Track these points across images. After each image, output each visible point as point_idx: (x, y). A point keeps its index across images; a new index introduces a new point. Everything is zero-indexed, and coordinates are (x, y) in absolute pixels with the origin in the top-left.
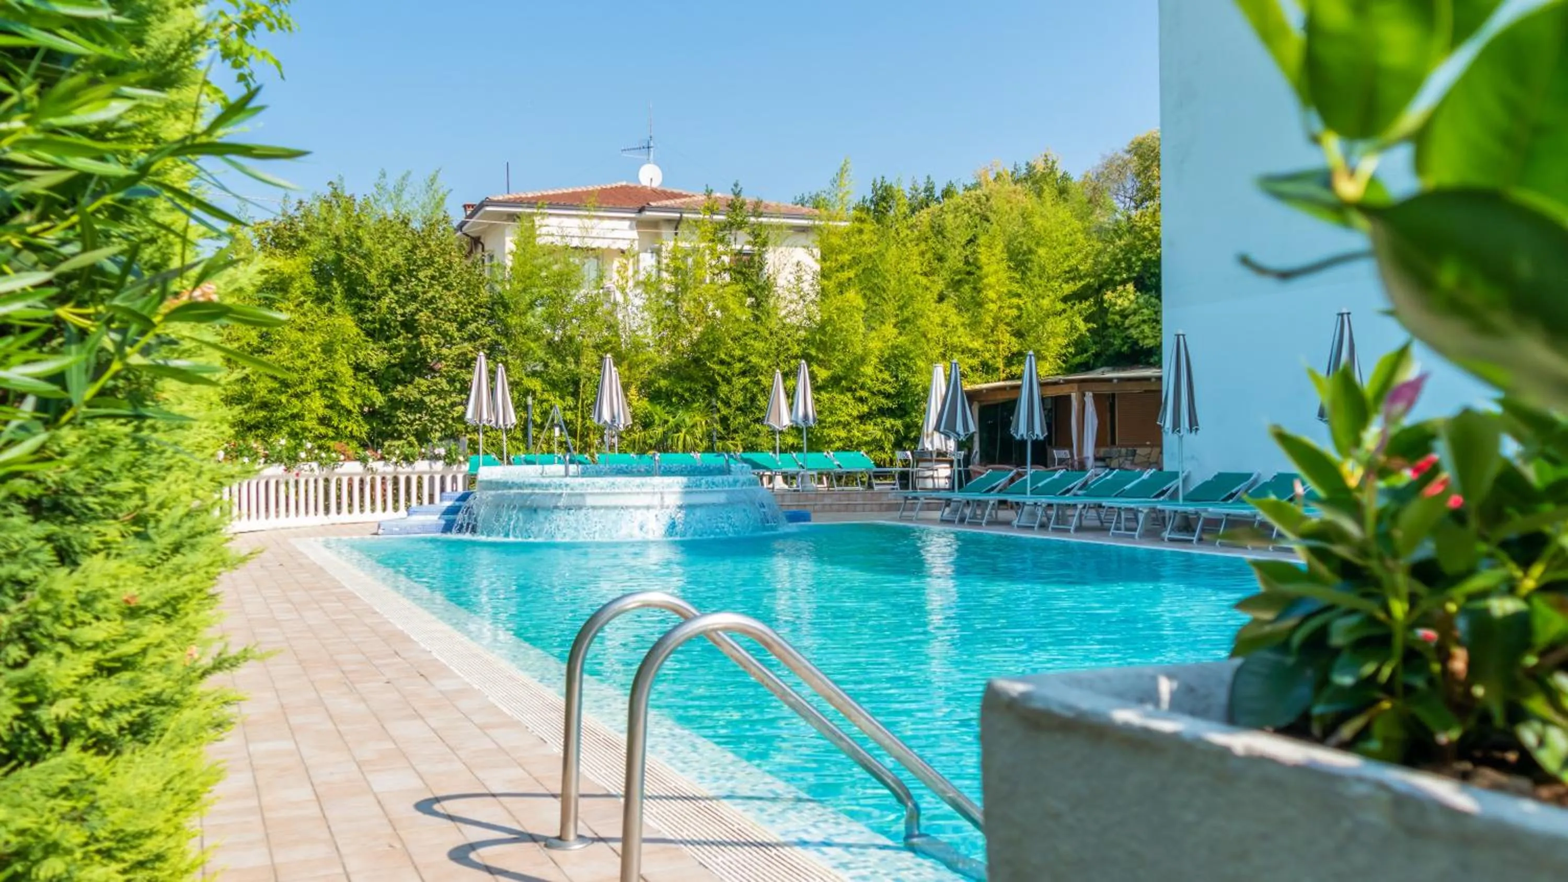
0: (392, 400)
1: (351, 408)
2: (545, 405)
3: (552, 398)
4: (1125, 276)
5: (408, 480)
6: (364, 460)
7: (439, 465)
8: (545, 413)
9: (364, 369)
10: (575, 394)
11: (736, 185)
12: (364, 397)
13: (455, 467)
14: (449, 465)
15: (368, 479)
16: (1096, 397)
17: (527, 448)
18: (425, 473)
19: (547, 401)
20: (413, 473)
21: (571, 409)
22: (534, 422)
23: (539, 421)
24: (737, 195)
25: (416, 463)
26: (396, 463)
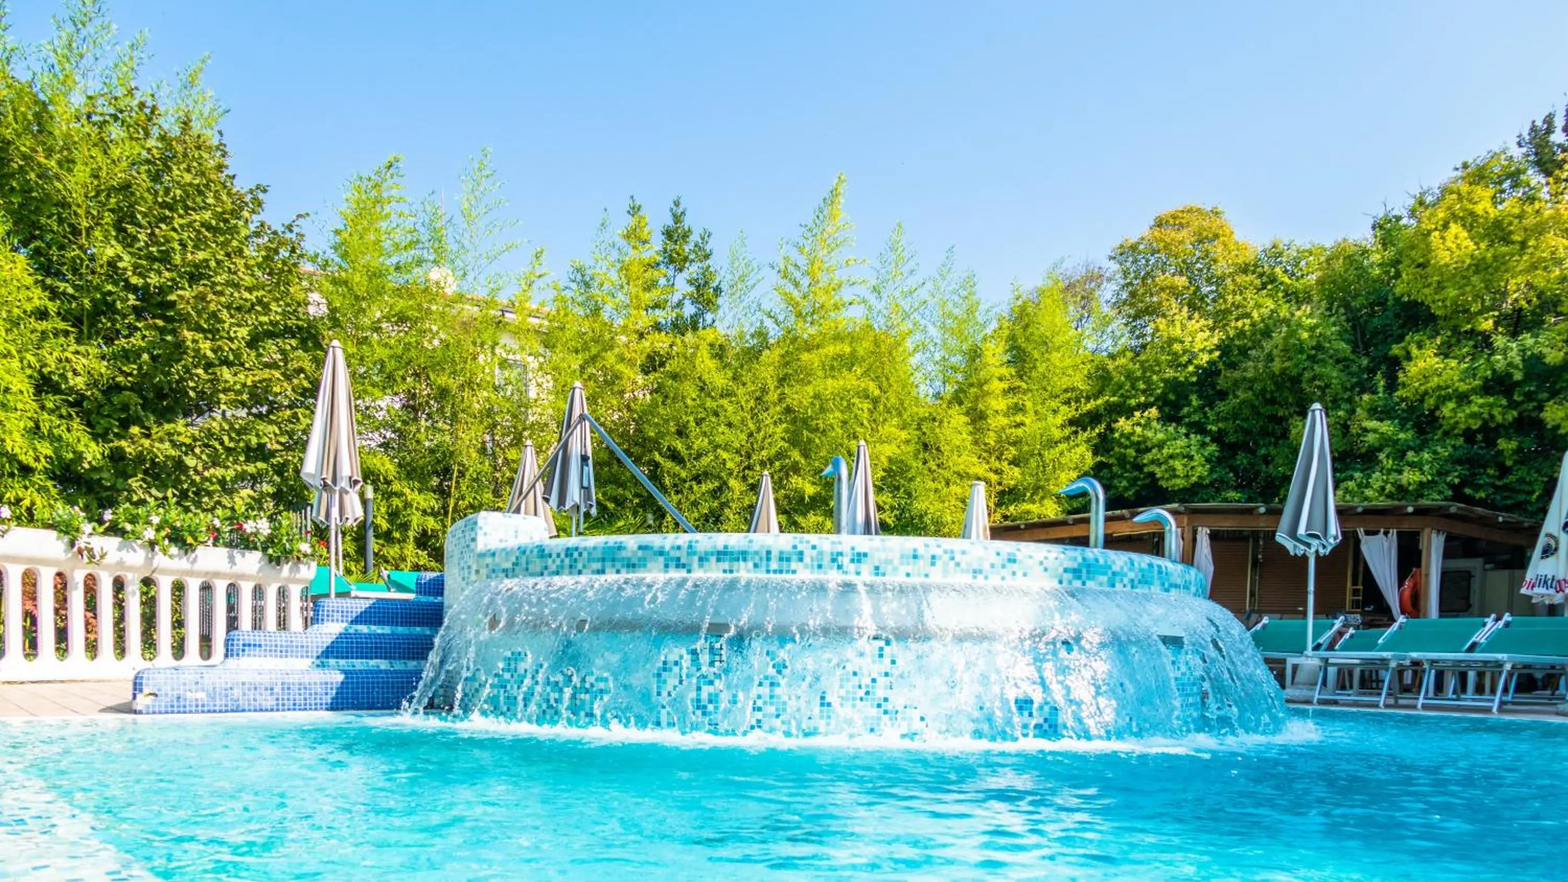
0: (117, 457)
1: (28, 459)
2: (396, 502)
3: (407, 491)
4: (1143, 399)
5: (179, 589)
6: (67, 529)
7: (251, 562)
8: (393, 515)
9: (55, 389)
10: (443, 493)
11: (677, 204)
12: (54, 439)
13: (286, 568)
14: (275, 561)
15: (78, 577)
16: (1214, 537)
17: (365, 571)
18: (217, 575)
19: (399, 495)
20: (191, 573)
21: (434, 514)
22: (376, 527)
23: (385, 525)
24: (677, 218)
25: (200, 549)
26: (152, 544)
